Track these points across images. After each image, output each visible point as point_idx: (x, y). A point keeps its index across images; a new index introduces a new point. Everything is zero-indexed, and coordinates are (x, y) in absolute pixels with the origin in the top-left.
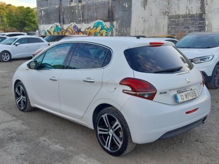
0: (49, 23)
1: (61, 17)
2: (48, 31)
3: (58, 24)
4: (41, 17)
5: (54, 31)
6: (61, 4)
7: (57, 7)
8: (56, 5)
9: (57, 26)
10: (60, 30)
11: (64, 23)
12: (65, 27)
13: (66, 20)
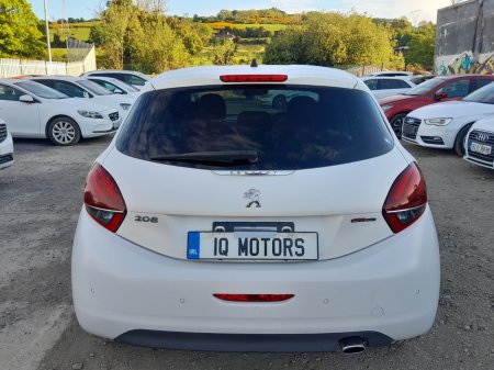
0: (453, 53)
1: (478, 39)
2: (449, 67)
3: (470, 53)
4: (441, 42)
5: (461, 67)
6: (480, 14)
7: (472, 19)
8: (471, 15)
9: (467, 58)
10: (472, 64)
11: (481, 51)
12: (482, 58)
13: (486, 45)
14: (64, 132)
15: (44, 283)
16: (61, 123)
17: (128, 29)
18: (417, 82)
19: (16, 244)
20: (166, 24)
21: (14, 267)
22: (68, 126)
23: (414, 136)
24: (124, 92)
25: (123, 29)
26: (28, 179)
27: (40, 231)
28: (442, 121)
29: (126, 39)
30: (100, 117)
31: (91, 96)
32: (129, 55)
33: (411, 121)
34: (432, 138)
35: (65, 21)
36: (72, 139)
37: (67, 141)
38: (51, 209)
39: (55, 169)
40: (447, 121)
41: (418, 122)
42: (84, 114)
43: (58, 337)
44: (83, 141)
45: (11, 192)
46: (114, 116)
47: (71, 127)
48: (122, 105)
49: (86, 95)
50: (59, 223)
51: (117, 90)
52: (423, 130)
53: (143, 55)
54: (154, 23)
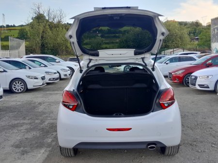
4: (214, 36)
14: (18, 86)
15: (34, 142)
16: (17, 82)
17: (43, 32)
18: (200, 57)
19: (15, 131)
20: (64, 29)
21: (19, 138)
22: (21, 83)
23: (194, 85)
24: (46, 66)
25: (41, 32)
26: (7, 107)
27: (24, 126)
28: (208, 77)
29: (42, 37)
30: (37, 79)
31: (30, 68)
32: (44, 45)
33: (193, 77)
34: (204, 85)
35: (4, 27)
36: (22, 90)
37: (20, 91)
38: (24, 118)
39: (19, 103)
40: (210, 77)
41: (196, 78)
42: (29, 77)
43: (46, 156)
44: (28, 90)
45: (3, 113)
46: (43, 78)
47: (22, 84)
48: (46, 72)
49: (27, 68)
50: (30, 123)
51: (42, 65)
52: (199, 82)
53: (52, 46)
54: (58, 29)
